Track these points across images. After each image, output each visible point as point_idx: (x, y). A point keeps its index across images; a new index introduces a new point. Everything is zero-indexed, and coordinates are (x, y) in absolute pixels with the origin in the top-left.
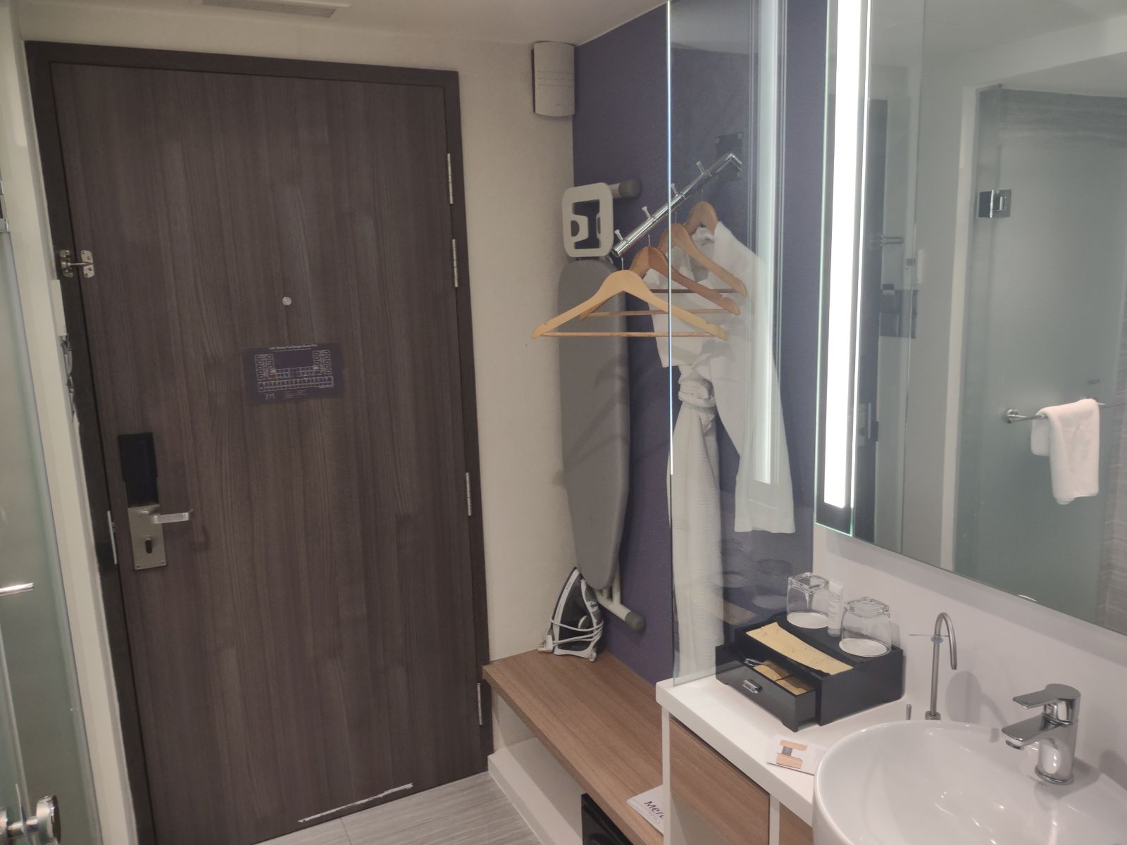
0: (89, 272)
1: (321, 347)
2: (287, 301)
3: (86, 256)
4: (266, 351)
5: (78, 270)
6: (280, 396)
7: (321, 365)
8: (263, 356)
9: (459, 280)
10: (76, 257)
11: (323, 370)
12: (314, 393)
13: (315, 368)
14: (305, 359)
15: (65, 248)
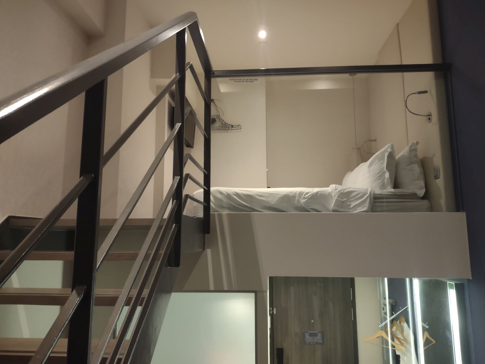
0: (275, 313)
1: (319, 332)
2: (312, 321)
3: (275, 309)
4: (307, 332)
5: (273, 312)
6: (310, 343)
7: (319, 336)
8: (307, 334)
9: (353, 318)
10: (273, 310)
11: (320, 338)
12: (318, 343)
13: (318, 337)
14: (316, 335)
15: (271, 308)
